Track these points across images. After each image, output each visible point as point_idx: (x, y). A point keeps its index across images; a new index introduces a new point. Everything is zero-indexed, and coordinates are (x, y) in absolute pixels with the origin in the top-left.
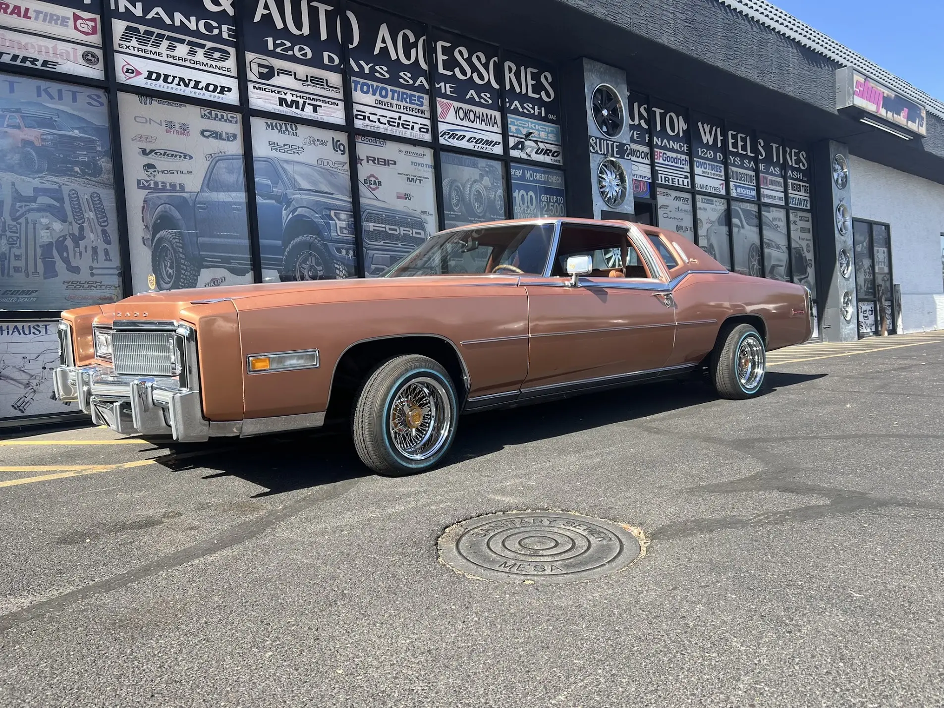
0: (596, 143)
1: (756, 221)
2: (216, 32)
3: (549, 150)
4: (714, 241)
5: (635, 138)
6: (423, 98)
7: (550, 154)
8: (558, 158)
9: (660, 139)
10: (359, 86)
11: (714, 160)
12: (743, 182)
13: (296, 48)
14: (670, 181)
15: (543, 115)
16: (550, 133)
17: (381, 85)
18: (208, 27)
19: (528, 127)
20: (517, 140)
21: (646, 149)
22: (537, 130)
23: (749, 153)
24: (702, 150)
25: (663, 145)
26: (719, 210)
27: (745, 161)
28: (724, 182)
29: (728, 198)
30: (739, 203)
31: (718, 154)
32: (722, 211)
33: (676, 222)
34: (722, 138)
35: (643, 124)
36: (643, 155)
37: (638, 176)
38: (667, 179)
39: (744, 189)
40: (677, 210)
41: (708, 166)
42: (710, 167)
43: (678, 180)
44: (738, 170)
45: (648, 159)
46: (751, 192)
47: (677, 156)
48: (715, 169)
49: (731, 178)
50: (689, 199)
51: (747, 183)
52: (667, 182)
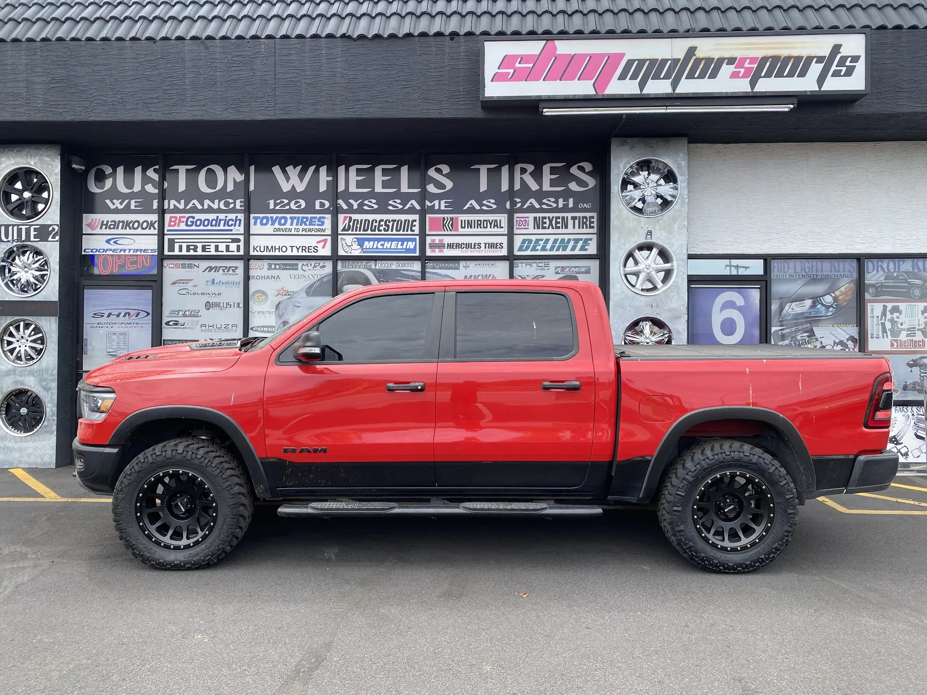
5: (133, 207)
9: (182, 202)
11: (310, 209)
12: (383, 232)
14: (199, 249)
21: (154, 217)
23: (404, 188)
24: (279, 201)
25: (188, 207)
26: (311, 276)
27: (391, 202)
28: (329, 238)
29: (335, 258)
30: (364, 262)
31: (317, 203)
32: (319, 277)
33: (206, 298)
34: (330, 179)
35: (150, 189)
36: (145, 225)
37: (132, 251)
38: (192, 247)
39: (383, 242)
40: (210, 283)
41: (289, 221)
42: (295, 221)
43: (217, 248)
44: (371, 217)
45: (155, 229)
46: (402, 245)
47: (218, 217)
48: (308, 223)
49: (348, 230)
50: (236, 268)
51: (394, 232)
52: (191, 251)
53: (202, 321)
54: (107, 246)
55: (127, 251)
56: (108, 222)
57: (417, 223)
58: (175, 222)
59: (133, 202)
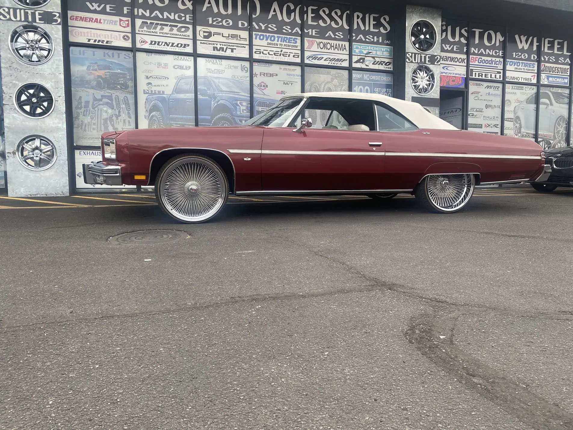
0: (411, 57)
1: (566, 100)
2: (183, 19)
3: (382, 62)
4: (521, 114)
5: (455, 50)
6: (297, 39)
7: (384, 64)
8: (389, 66)
9: (477, 49)
10: (258, 36)
11: (529, 59)
12: (556, 73)
13: (224, 21)
14: (484, 76)
15: (380, 41)
16: (384, 51)
17: (271, 35)
18: (180, 17)
19: (368, 49)
20: (359, 57)
21: (464, 57)
22: (375, 50)
23: (565, 53)
24: (517, 54)
25: (479, 53)
26: (528, 94)
27: (560, 59)
28: (536, 74)
29: (538, 85)
30: (549, 88)
31: (532, 56)
32: (532, 94)
33: (486, 103)
34: (538, 44)
35: (463, 40)
36: (460, 60)
37: (454, 74)
38: (480, 75)
39: (556, 78)
40: (488, 94)
41: (521, 64)
42: (523, 64)
43: (491, 75)
44: (552, 65)
45: (465, 63)
46: (563, 80)
47: (492, 59)
48: (528, 66)
49: (543, 71)
50: (499, 87)
51: (561, 74)
52: (480, 77)
53: (484, 114)
54: (443, 71)
55: (452, 74)
56: (443, 56)
57: (569, 70)
58: (473, 60)
59: (455, 47)
